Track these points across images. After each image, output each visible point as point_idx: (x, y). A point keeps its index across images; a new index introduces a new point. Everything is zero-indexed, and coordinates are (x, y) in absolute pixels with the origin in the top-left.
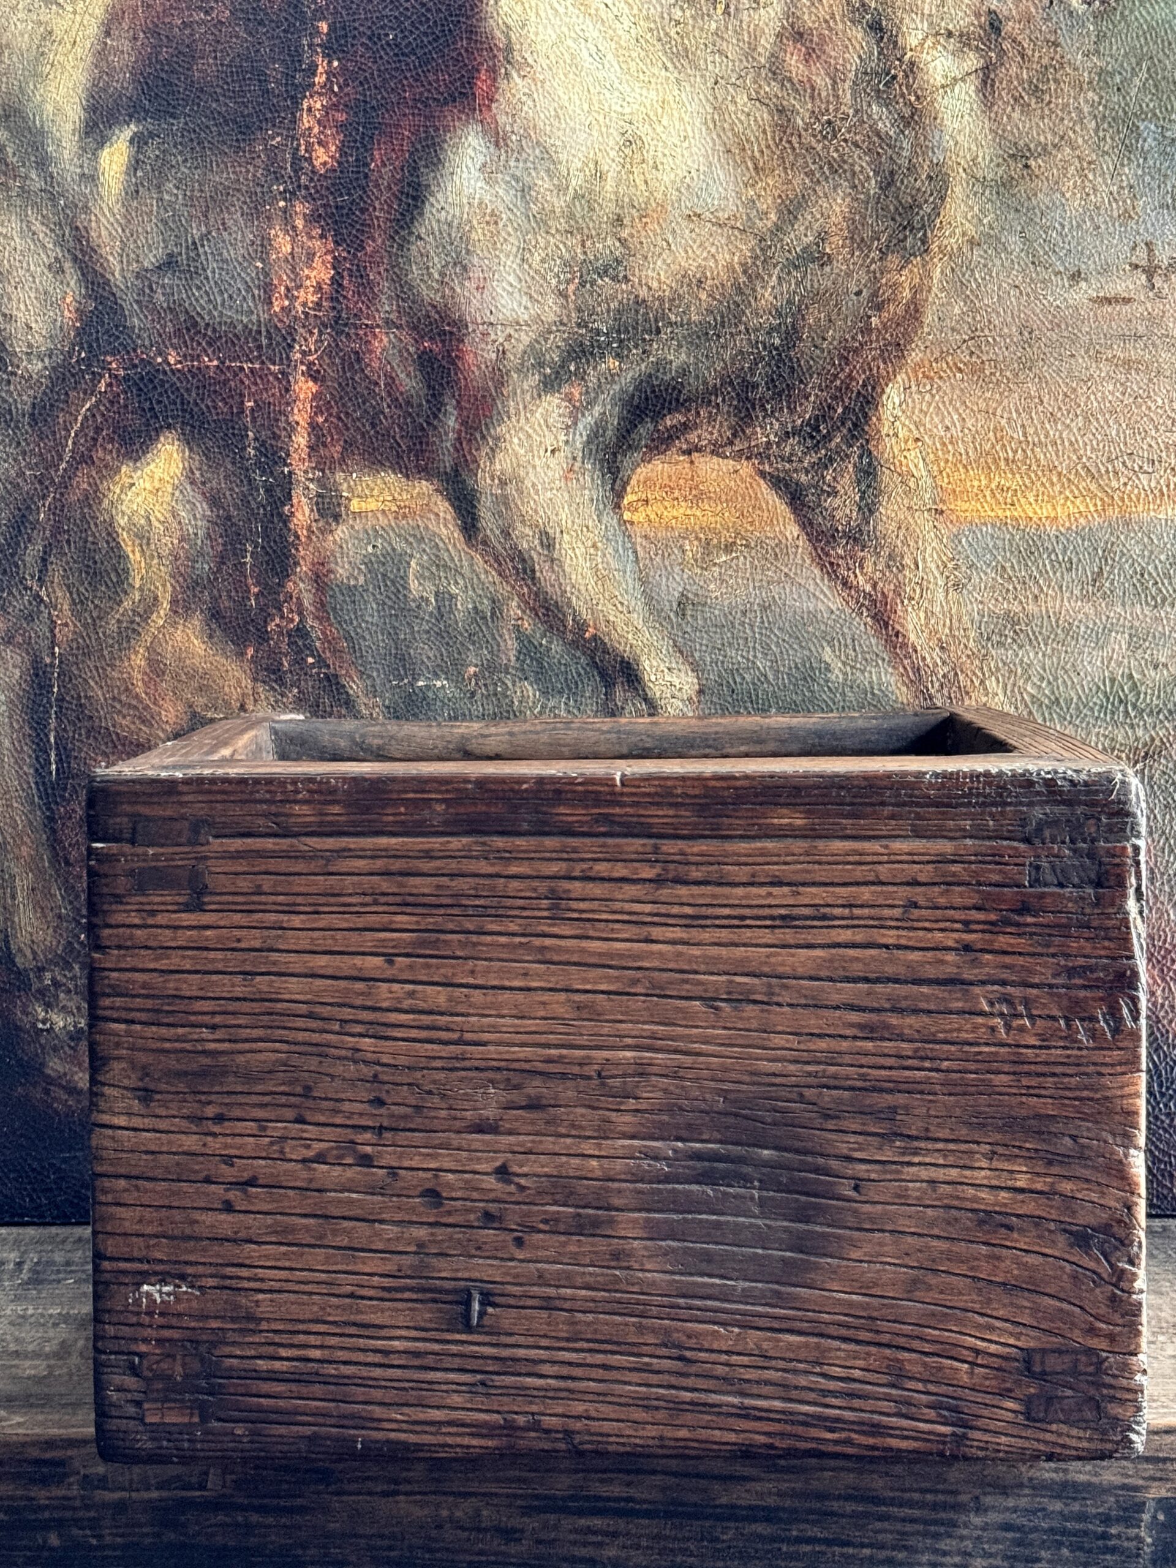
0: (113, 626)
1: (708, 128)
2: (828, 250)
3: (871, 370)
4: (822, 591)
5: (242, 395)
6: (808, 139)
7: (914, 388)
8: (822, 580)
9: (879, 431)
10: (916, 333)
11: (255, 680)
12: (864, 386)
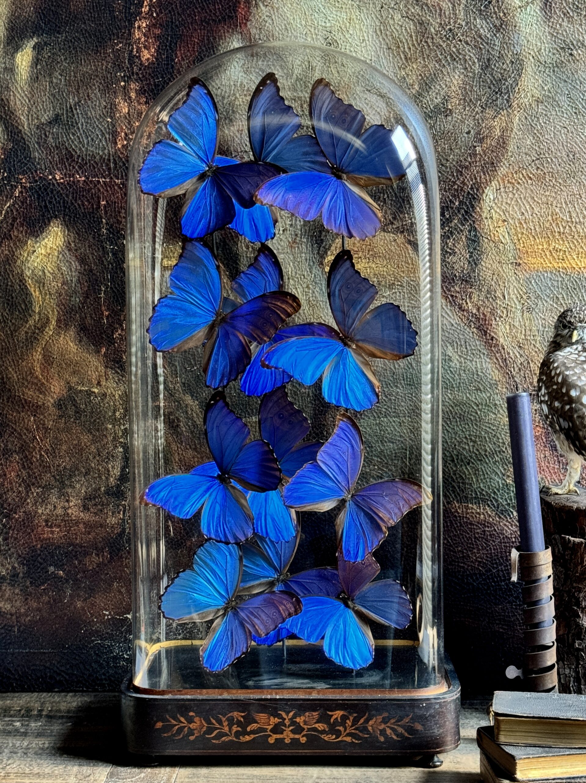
0: (23, 336)
1: (377, 34)
2: (450, 107)
3: (476, 179)
4: (446, 312)
5: (99, 198)
6: (438, 40)
7: (502, 190)
8: (447, 306)
9: (481, 216)
10: (503, 156)
11: (106, 367)
12: (472, 188)
